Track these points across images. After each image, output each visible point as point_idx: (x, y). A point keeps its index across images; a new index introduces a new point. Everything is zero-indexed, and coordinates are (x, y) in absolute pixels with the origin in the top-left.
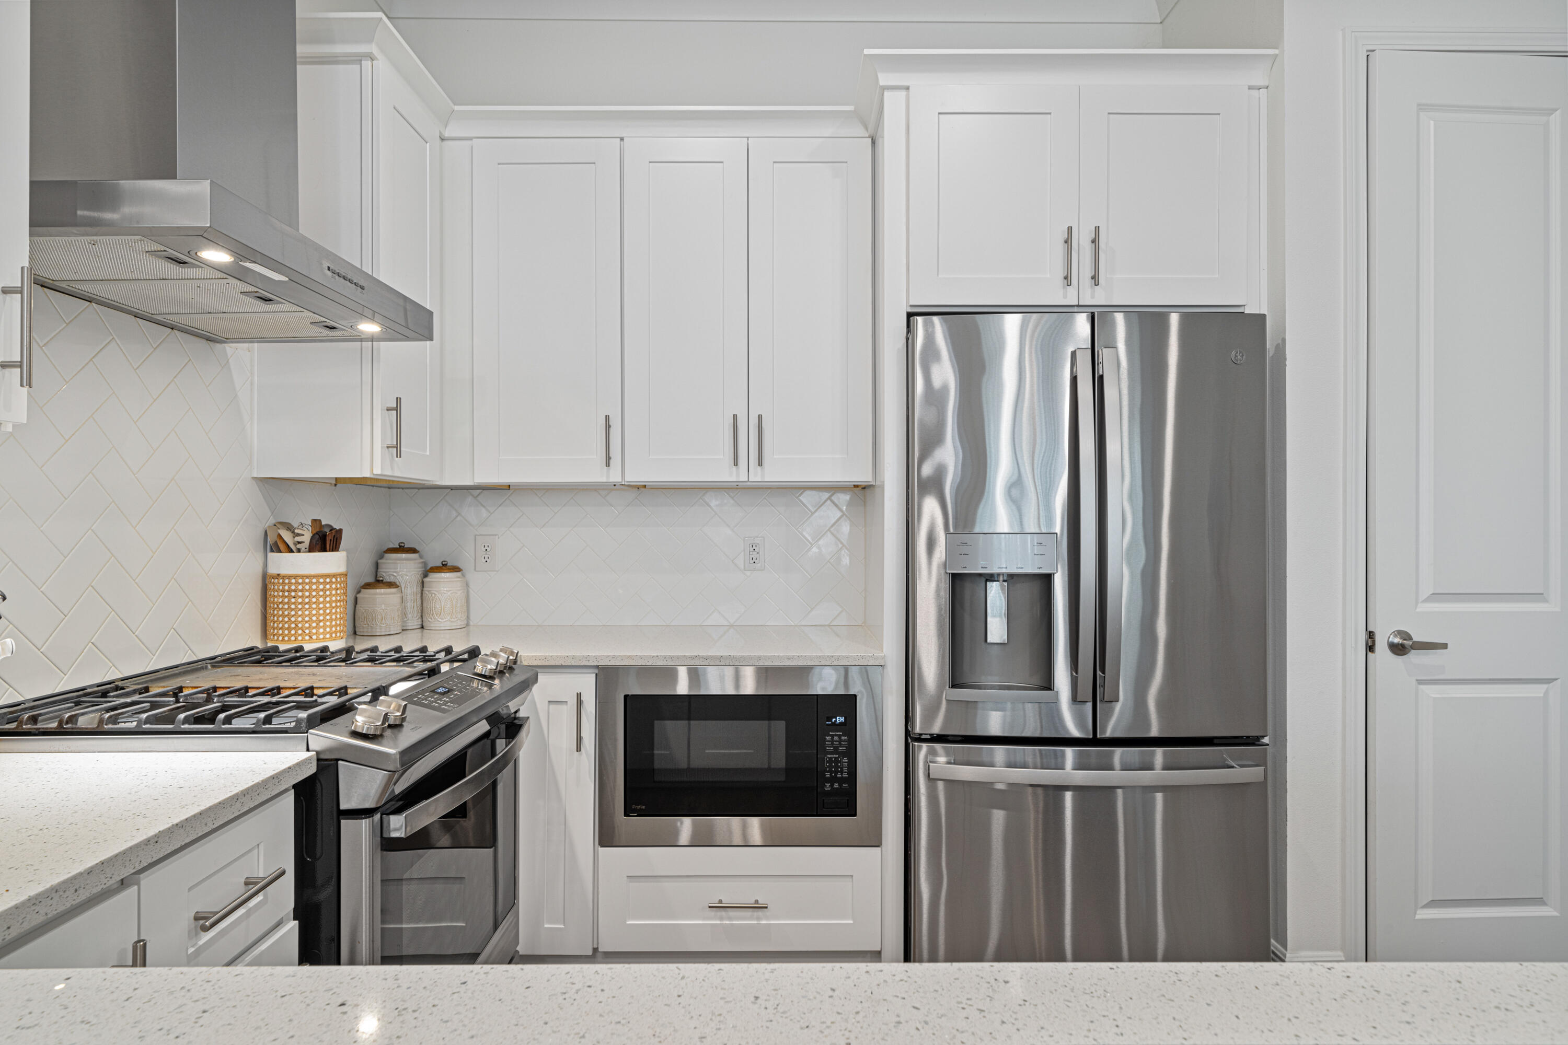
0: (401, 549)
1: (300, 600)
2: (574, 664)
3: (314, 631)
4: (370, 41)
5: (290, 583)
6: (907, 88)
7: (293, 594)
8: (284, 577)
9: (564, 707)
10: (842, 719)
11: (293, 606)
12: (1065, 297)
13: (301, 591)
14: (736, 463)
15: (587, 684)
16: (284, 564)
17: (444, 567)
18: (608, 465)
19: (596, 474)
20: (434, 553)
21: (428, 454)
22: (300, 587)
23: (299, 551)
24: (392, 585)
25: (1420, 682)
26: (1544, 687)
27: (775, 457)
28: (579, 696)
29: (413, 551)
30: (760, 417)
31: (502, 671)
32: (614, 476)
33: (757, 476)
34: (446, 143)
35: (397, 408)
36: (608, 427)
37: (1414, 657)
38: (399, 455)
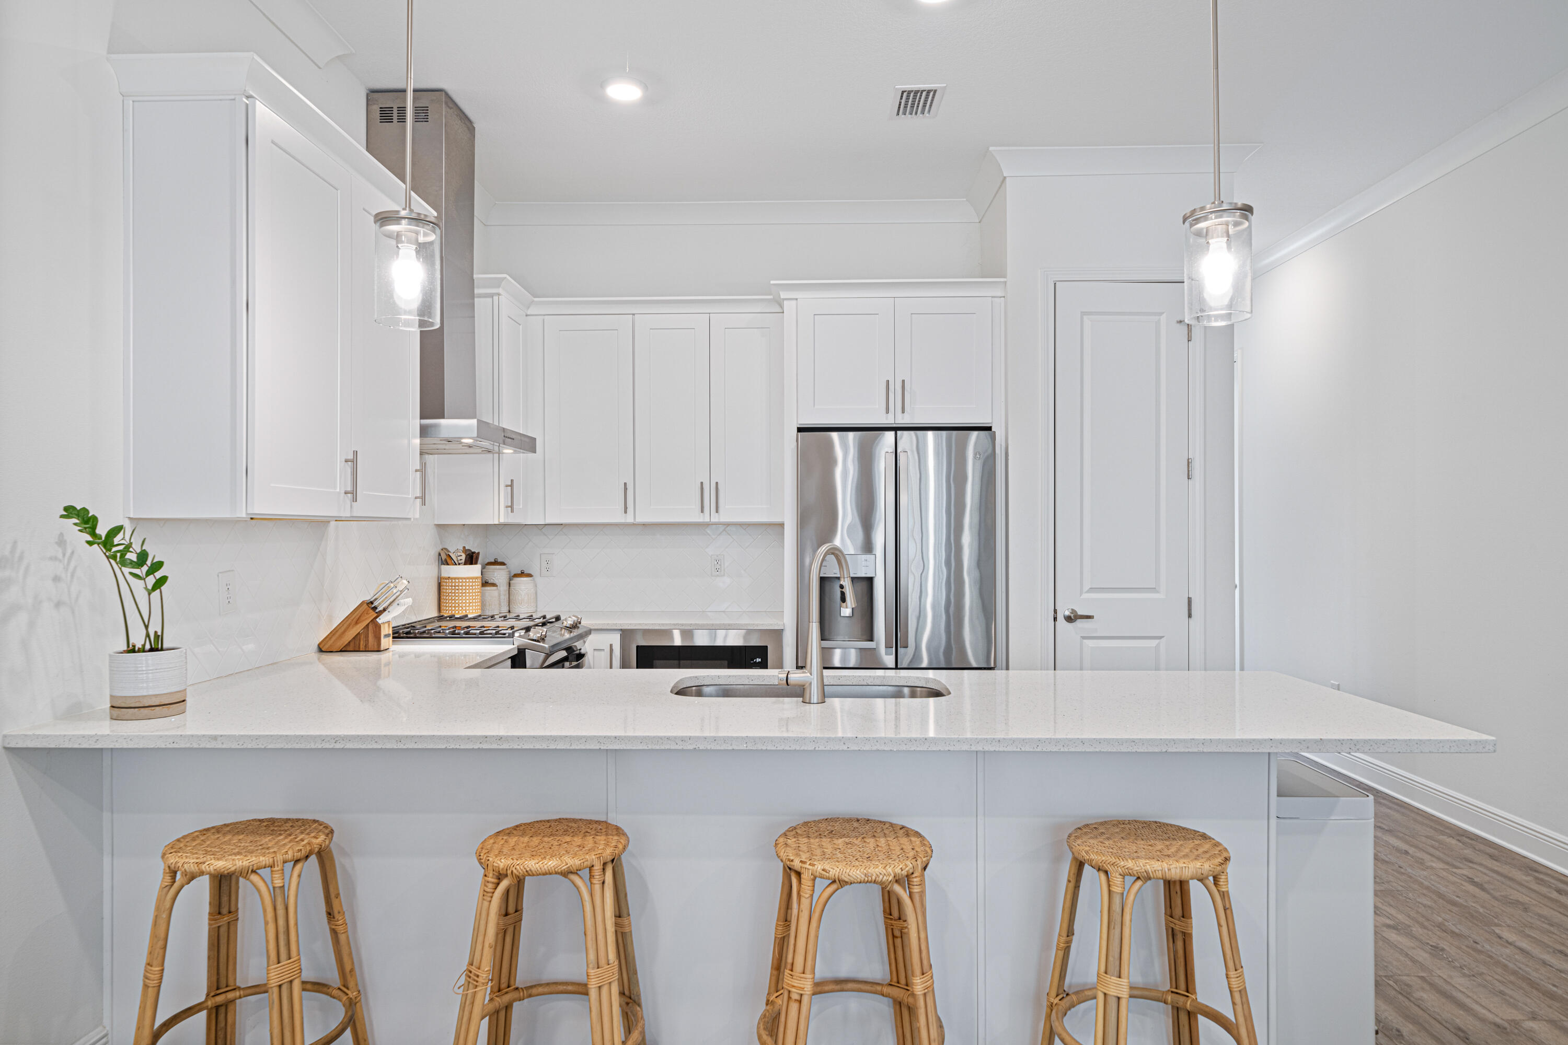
0: (496, 563)
1: (461, 591)
2: (608, 628)
3: (468, 608)
4: (499, 287)
5: (455, 582)
6: (797, 299)
7: (457, 588)
8: (452, 579)
9: (602, 653)
10: (760, 660)
11: (457, 595)
12: (887, 419)
13: (461, 586)
14: (702, 511)
15: (615, 639)
16: (450, 571)
17: (522, 574)
18: (626, 512)
19: (620, 518)
20: (515, 565)
21: (521, 507)
22: (461, 584)
23: (459, 564)
24: (494, 585)
25: (1084, 638)
26: (1157, 641)
27: (727, 507)
28: (611, 646)
29: (503, 564)
30: (717, 483)
31: (575, 626)
32: (629, 519)
33: (715, 518)
34: (528, 317)
35: (511, 486)
36: (626, 489)
37: (1080, 623)
38: (512, 511)
